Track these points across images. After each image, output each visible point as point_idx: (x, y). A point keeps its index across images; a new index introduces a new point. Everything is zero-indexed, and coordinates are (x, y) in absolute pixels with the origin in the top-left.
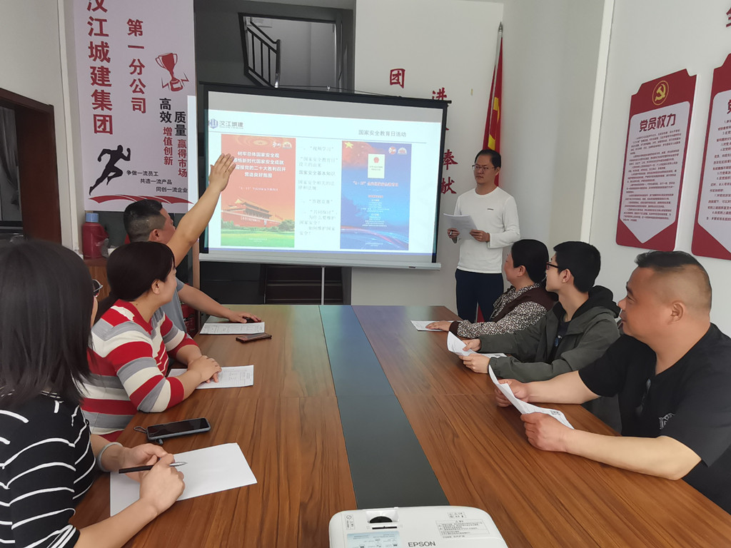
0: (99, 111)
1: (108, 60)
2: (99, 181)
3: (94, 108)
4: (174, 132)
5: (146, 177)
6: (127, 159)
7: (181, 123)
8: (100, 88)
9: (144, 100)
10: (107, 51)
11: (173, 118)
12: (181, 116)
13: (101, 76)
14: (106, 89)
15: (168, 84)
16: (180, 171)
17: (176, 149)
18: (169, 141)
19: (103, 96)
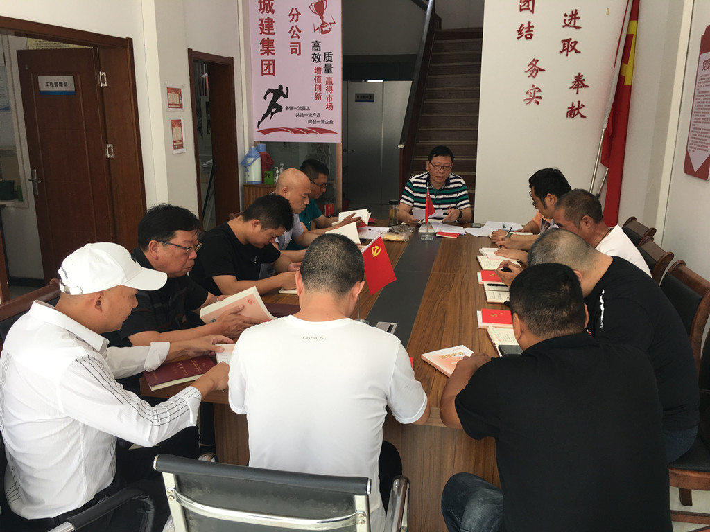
0: (265, 57)
1: (273, 12)
2: (265, 116)
3: (262, 54)
4: (323, 70)
5: (300, 112)
6: (286, 96)
7: (329, 62)
8: (266, 37)
9: (299, 43)
10: (272, 4)
11: (322, 58)
12: (328, 56)
13: (267, 26)
14: (271, 37)
15: (318, 28)
16: (327, 105)
17: (324, 86)
18: (318, 79)
19: (268, 43)
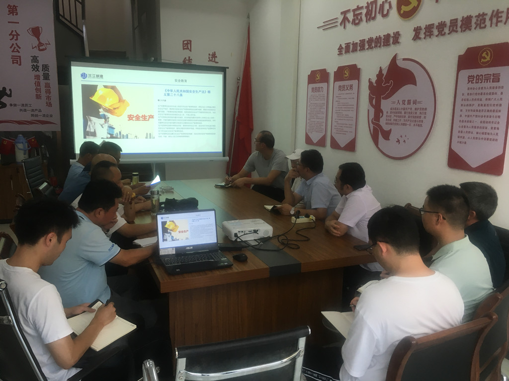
4: (42, 78)
5: (23, 108)
6: (10, 96)
7: (47, 72)
9: (20, 57)
11: (40, 68)
12: (46, 67)
15: (36, 47)
16: (47, 103)
17: (43, 89)
18: (38, 84)
